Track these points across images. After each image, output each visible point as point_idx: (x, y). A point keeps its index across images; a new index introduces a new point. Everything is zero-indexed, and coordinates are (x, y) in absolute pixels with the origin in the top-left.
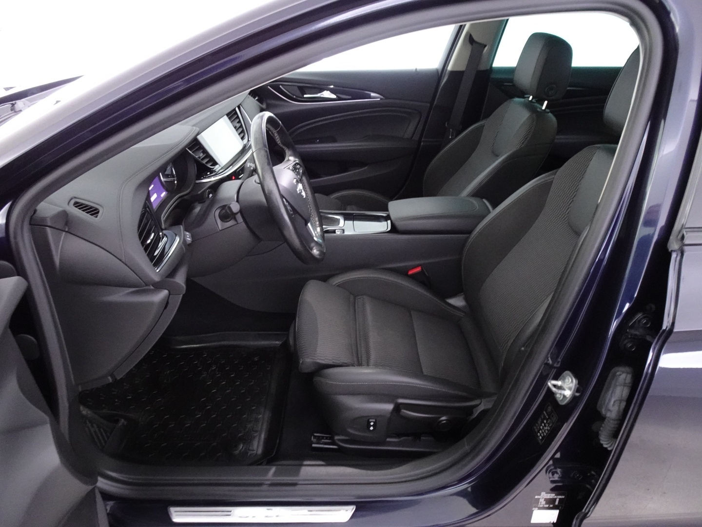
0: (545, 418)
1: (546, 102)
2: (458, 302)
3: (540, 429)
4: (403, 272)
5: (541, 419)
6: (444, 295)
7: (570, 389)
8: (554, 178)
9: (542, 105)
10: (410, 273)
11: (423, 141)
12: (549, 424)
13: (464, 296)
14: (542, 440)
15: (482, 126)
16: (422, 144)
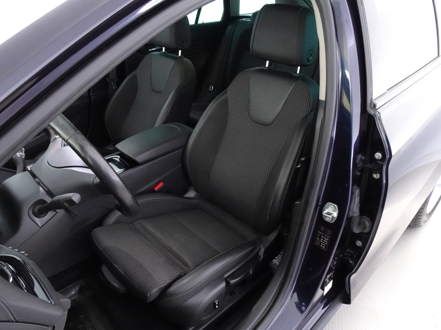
0: (321, 235)
1: (180, 51)
2: (191, 194)
3: (321, 243)
4: (152, 191)
5: (319, 237)
6: (181, 193)
7: (334, 211)
8: (227, 96)
9: (178, 54)
10: (156, 189)
11: (93, 96)
12: (326, 237)
13: (193, 188)
14: (326, 248)
15: (136, 76)
16: (92, 97)
